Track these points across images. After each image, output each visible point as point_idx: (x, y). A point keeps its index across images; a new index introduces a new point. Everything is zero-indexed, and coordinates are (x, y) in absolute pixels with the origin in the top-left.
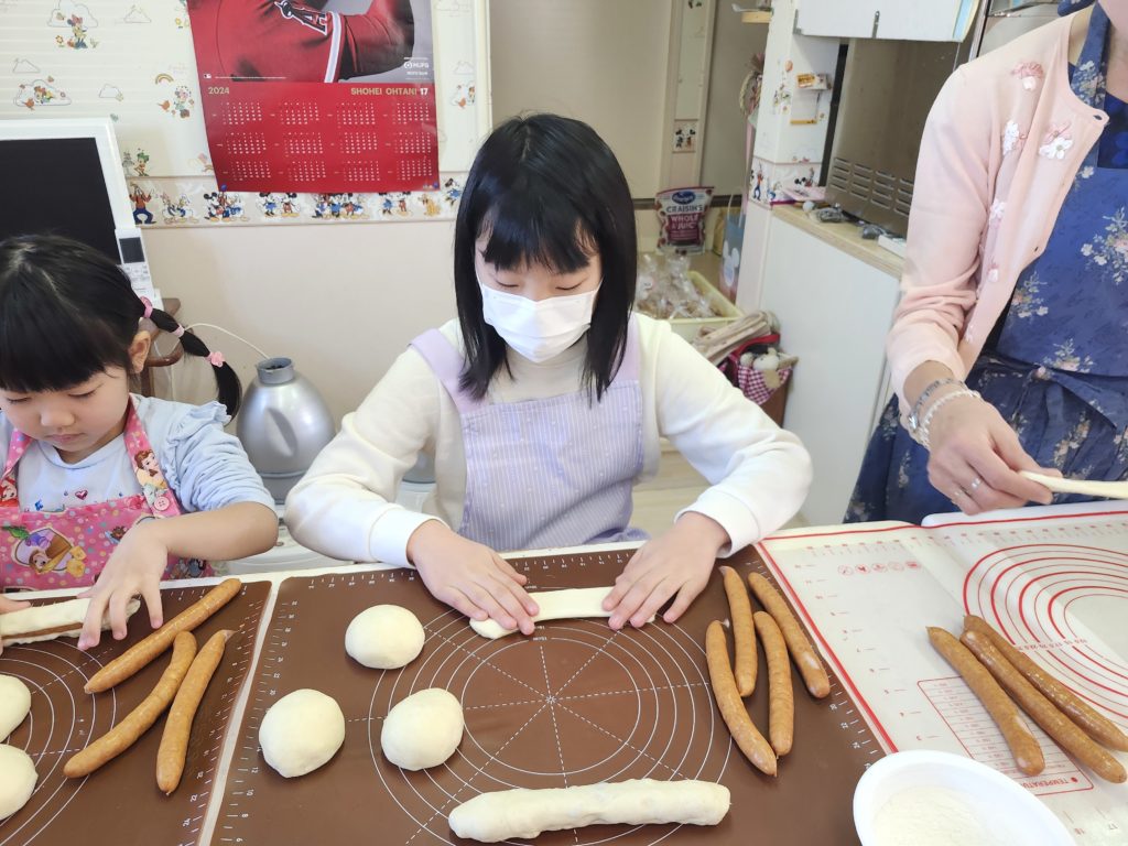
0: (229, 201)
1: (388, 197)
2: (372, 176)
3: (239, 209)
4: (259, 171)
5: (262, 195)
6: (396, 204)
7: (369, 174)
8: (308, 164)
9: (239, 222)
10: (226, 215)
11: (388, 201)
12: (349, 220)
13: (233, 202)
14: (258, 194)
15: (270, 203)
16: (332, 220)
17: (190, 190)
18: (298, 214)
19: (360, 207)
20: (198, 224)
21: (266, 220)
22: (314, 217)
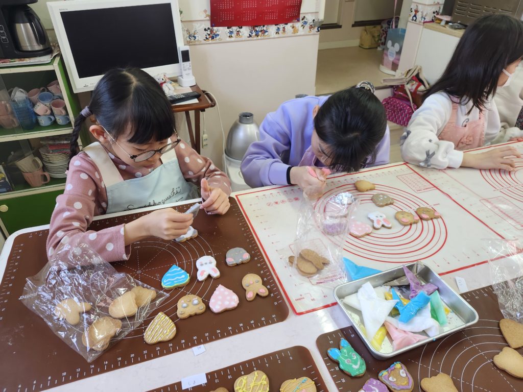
0: (214, 31)
1: (278, 26)
2: (274, 17)
3: (218, 35)
4: (230, 17)
5: (228, 28)
6: (281, 29)
7: (274, 16)
8: (250, 12)
9: (218, 41)
10: (213, 38)
11: (278, 28)
12: (262, 38)
14: (226, 27)
15: (231, 32)
16: (255, 38)
17: (199, 27)
18: (241, 37)
19: (267, 32)
20: (201, 43)
21: (229, 39)
22: (248, 37)
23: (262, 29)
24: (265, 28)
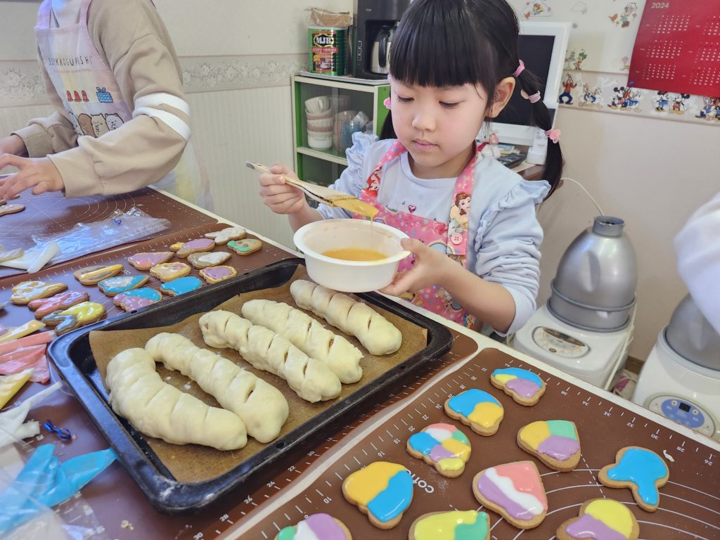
0: (631, 95)
3: (636, 102)
4: (666, 73)
5: (659, 94)
9: (632, 112)
10: (625, 105)
13: (634, 96)
14: (657, 92)
15: (663, 101)
16: (712, 122)
17: (606, 84)
18: (683, 113)
20: (601, 109)
21: (654, 113)
22: (697, 117)
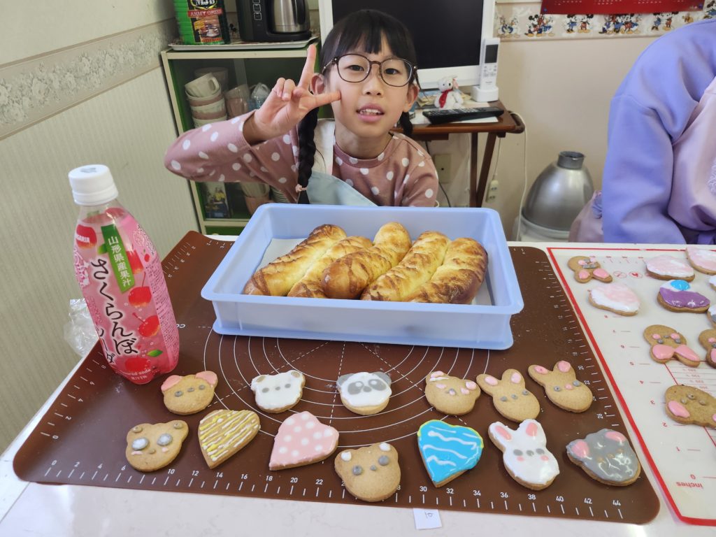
0: (545, 21)
1: (660, 16)
3: (550, 27)
5: (569, 17)
6: (664, 22)
9: (547, 37)
10: (540, 31)
11: (659, 20)
14: (566, 15)
15: (572, 23)
16: (612, 35)
17: (521, 13)
18: (589, 30)
19: (637, 25)
21: (566, 35)
22: (600, 33)
23: (629, 20)
24: (633, 19)
